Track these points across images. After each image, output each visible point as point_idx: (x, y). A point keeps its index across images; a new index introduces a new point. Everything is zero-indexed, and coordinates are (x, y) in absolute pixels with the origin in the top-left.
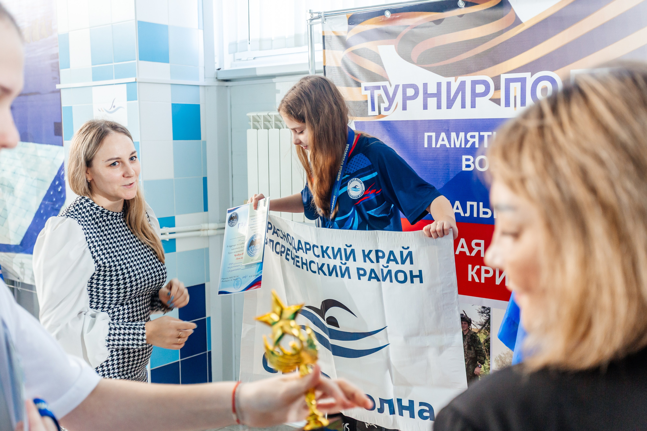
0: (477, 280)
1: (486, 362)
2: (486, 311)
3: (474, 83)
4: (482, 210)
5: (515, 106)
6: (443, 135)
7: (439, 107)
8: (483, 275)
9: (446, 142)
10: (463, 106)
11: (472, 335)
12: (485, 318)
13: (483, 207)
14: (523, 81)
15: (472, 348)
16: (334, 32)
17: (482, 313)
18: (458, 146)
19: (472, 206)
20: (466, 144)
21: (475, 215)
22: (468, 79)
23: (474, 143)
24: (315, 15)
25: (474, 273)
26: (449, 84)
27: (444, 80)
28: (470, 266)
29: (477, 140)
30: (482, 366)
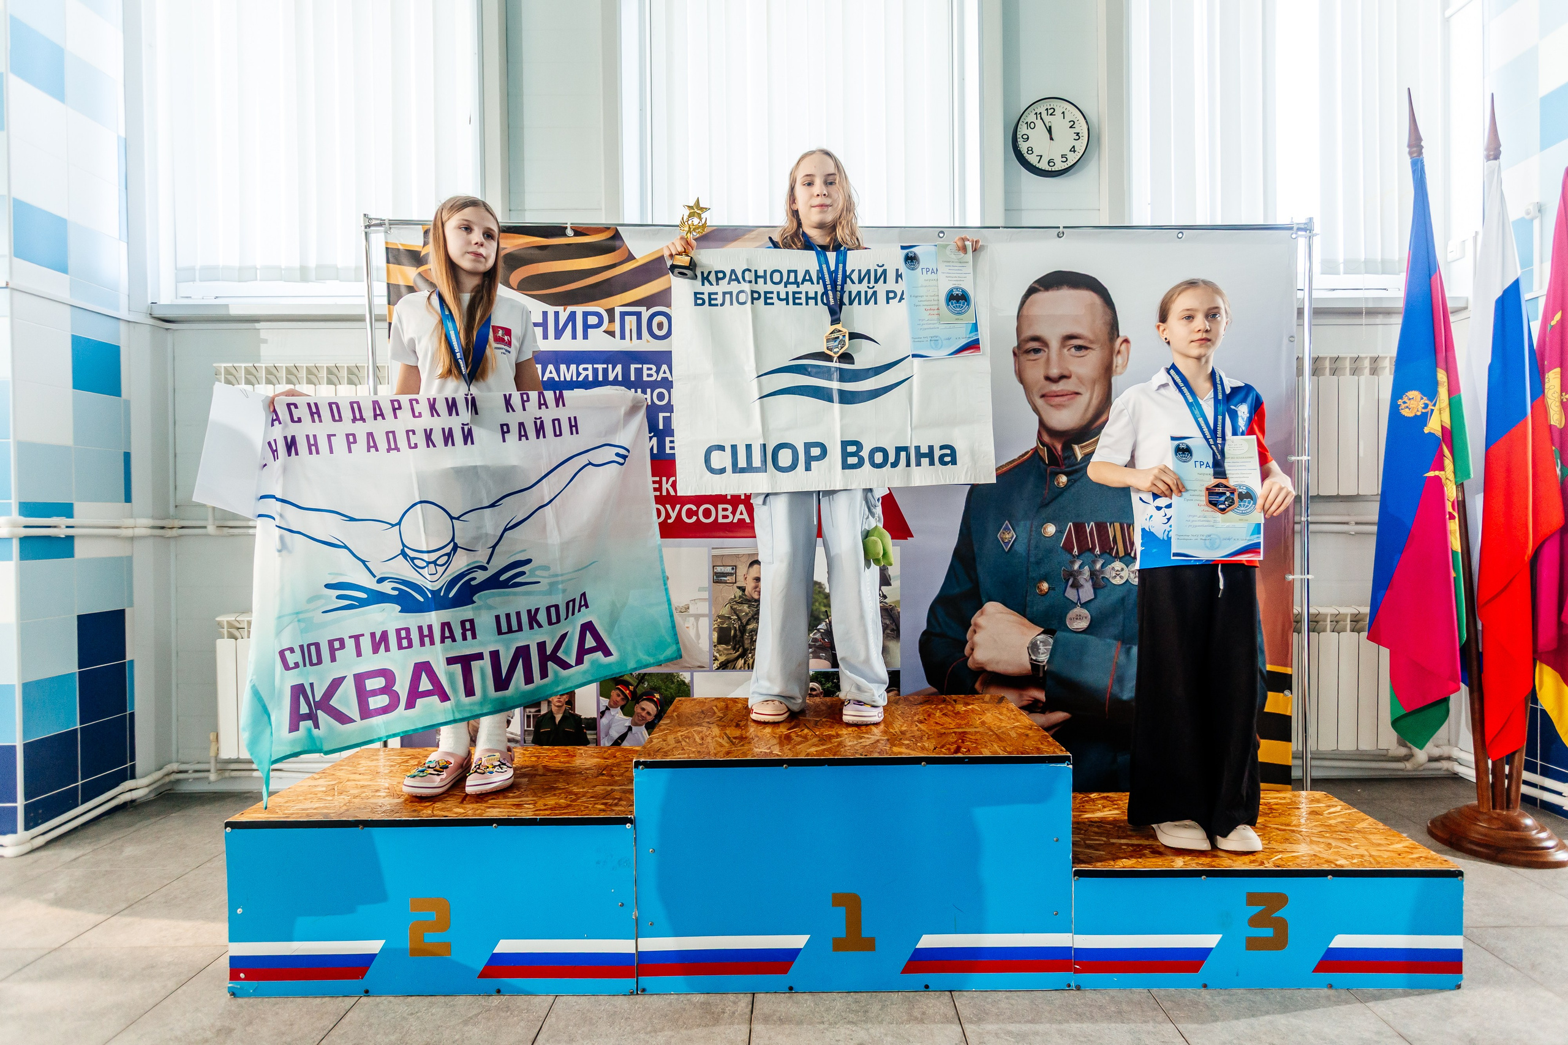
5: (631, 339)
6: (551, 367)
7: (545, 337)
9: (554, 375)
10: (574, 337)
14: (638, 315)
16: (402, 244)
18: (568, 379)
20: (577, 378)
22: (579, 310)
23: (587, 376)
24: (374, 222)
26: (557, 314)
27: (551, 310)
29: (590, 373)
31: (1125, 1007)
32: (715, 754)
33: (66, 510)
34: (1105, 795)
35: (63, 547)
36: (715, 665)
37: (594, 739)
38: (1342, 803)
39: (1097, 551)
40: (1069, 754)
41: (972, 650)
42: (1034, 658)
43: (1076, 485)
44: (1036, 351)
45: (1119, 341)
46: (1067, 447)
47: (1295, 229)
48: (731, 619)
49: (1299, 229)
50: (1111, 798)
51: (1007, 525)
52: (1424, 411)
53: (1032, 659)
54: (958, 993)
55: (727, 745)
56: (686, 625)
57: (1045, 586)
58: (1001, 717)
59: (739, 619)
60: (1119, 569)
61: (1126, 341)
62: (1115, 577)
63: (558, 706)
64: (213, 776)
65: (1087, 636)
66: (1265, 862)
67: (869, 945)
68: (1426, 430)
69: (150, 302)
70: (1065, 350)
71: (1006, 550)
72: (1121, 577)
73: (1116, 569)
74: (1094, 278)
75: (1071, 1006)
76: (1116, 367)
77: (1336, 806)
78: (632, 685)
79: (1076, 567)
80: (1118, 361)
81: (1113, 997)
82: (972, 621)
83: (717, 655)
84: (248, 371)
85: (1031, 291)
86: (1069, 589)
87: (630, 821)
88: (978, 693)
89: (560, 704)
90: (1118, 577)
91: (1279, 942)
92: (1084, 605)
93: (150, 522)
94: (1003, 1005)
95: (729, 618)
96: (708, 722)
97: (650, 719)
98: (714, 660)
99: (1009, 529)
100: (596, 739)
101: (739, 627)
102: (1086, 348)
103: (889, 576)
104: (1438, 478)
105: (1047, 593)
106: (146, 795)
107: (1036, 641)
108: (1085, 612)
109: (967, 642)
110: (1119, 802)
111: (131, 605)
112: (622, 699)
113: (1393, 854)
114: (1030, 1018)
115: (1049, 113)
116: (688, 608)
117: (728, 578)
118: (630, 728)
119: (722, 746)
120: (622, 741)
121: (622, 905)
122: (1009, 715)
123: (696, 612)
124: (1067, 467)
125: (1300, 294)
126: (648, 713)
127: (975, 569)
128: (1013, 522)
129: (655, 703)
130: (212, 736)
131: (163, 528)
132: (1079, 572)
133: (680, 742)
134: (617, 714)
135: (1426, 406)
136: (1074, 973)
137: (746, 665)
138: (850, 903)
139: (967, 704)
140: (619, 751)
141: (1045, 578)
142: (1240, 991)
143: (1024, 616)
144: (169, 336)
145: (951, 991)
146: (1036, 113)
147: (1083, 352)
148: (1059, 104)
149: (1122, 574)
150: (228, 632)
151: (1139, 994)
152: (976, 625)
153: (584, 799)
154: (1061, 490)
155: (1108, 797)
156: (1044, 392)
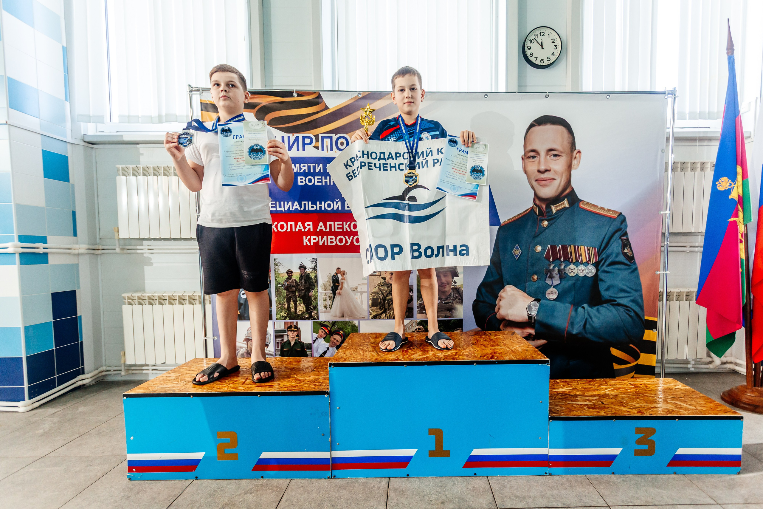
0: (309, 244)
1: (316, 288)
2: (315, 260)
3: (304, 138)
4: (310, 205)
5: (327, 151)
8: (312, 241)
10: (298, 150)
11: (307, 275)
12: (314, 264)
13: (311, 204)
14: (331, 138)
15: (307, 282)
17: (313, 262)
19: (305, 204)
20: (300, 170)
21: (307, 209)
22: (301, 135)
23: (305, 170)
24: (195, 89)
25: (307, 241)
27: (286, 135)
28: (304, 237)
29: (306, 168)
30: (313, 291)
31: (574, 484)
32: (370, 360)
33: (44, 240)
34: (564, 380)
35: (42, 258)
36: (370, 317)
37: (310, 354)
38: (682, 384)
39: (562, 259)
40: (548, 359)
41: (499, 309)
42: (529, 313)
43: (552, 226)
44: (533, 157)
45: (575, 152)
46: (548, 207)
47: (667, 93)
48: (378, 294)
49: (669, 94)
50: (567, 381)
51: (517, 246)
52: (729, 187)
53: (528, 314)
54: (491, 477)
55: (376, 355)
56: (356, 297)
57: (536, 277)
58: (513, 341)
59: (383, 294)
60: (573, 268)
61: (579, 152)
62: (571, 272)
63: (292, 338)
64: (123, 373)
65: (556, 302)
66: (645, 412)
67: (447, 454)
68: (730, 197)
69: (82, 134)
70: (548, 157)
71: (517, 259)
72: (574, 273)
73: (571, 268)
74: (564, 119)
75: (547, 484)
76: (574, 165)
77: (679, 385)
78: (329, 327)
79: (551, 267)
80: (575, 162)
81: (568, 479)
82: (499, 295)
83: (372, 312)
84: (133, 169)
85: (532, 126)
86: (547, 279)
87: (327, 393)
88: (501, 330)
89: (293, 337)
90: (572, 273)
91: (650, 452)
92: (555, 287)
93: (86, 246)
94: (513, 483)
95: (378, 293)
96: (367, 345)
97: (338, 344)
98: (370, 314)
99: (518, 248)
100: (311, 354)
101: (383, 298)
102: (559, 156)
103: (458, 272)
104: (735, 222)
105: (537, 280)
106: (90, 382)
107: (531, 305)
108: (555, 290)
109: (496, 305)
110: (571, 384)
111: (79, 288)
112: (324, 334)
113: (708, 409)
114: (527, 490)
115: (542, 35)
116: (357, 288)
117: (377, 273)
118: (328, 349)
119: (373, 356)
120: (324, 355)
121: (324, 435)
122: (517, 340)
123: (361, 291)
124: (548, 217)
125: (668, 130)
126: (337, 341)
127: (501, 268)
128: (520, 244)
129: (341, 336)
130: (122, 353)
131: (94, 249)
132: (553, 270)
133: (352, 354)
134: (322, 341)
135: (730, 185)
136: (549, 467)
137: (386, 317)
138: (437, 434)
139: (496, 335)
140: (322, 359)
141: (536, 273)
142: (630, 476)
143: (525, 292)
144: (93, 151)
145: (487, 476)
146: (535, 35)
147: (557, 158)
148: (546, 30)
149: (574, 271)
150: (128, 301)
151: (581, 477)
152: (501, 297)
153: (304, 382)
154: (544, 229)
155: (566, 381)
156: (537, 178)
